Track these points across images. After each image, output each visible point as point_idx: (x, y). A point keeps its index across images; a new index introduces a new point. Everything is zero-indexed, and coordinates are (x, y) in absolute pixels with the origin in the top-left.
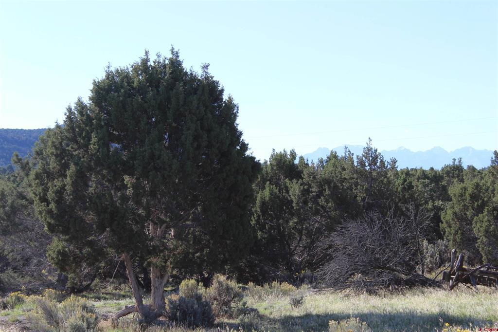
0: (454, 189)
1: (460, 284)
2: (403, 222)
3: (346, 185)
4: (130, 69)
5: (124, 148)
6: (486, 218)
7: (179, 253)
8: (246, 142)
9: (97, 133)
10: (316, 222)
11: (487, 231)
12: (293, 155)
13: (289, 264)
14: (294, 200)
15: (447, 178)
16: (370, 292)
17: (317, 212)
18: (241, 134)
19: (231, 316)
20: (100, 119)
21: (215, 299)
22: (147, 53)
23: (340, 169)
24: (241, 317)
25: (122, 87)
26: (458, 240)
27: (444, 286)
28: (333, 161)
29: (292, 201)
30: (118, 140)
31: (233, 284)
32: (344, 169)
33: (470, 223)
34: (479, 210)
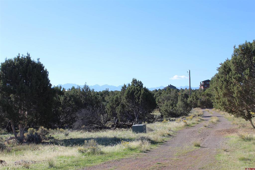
0: (107, 98)
1: (117, 128)
2: (99, 109)
3: (78, 97)
4: (13, 59)
5: (11, 85)
6: (120, 107)
7: (30, 120)
8: (51, 84)
9: (3, 80)
10: (68, 109)
11: (120, 111)
12: (61, 87)
13: (59, 123)
14: (62, 102)
15: (104, 95)
16: (89, 131)
17: (69, 106)
18: (50, 81)
19: (46, 140)
20: (3, 76)
21: (40, 134)
22: (19, 54)
23: (76, 92)
24: (50, 140)
25: (11, 65)
26: (111, 114)
27: (112, 129)
28: (73, 89)
29: (61, 102)
30: (9, 82)
31: (46, 129)
32: (77, 92)
33: (115, 109)
34: (118, 105)
